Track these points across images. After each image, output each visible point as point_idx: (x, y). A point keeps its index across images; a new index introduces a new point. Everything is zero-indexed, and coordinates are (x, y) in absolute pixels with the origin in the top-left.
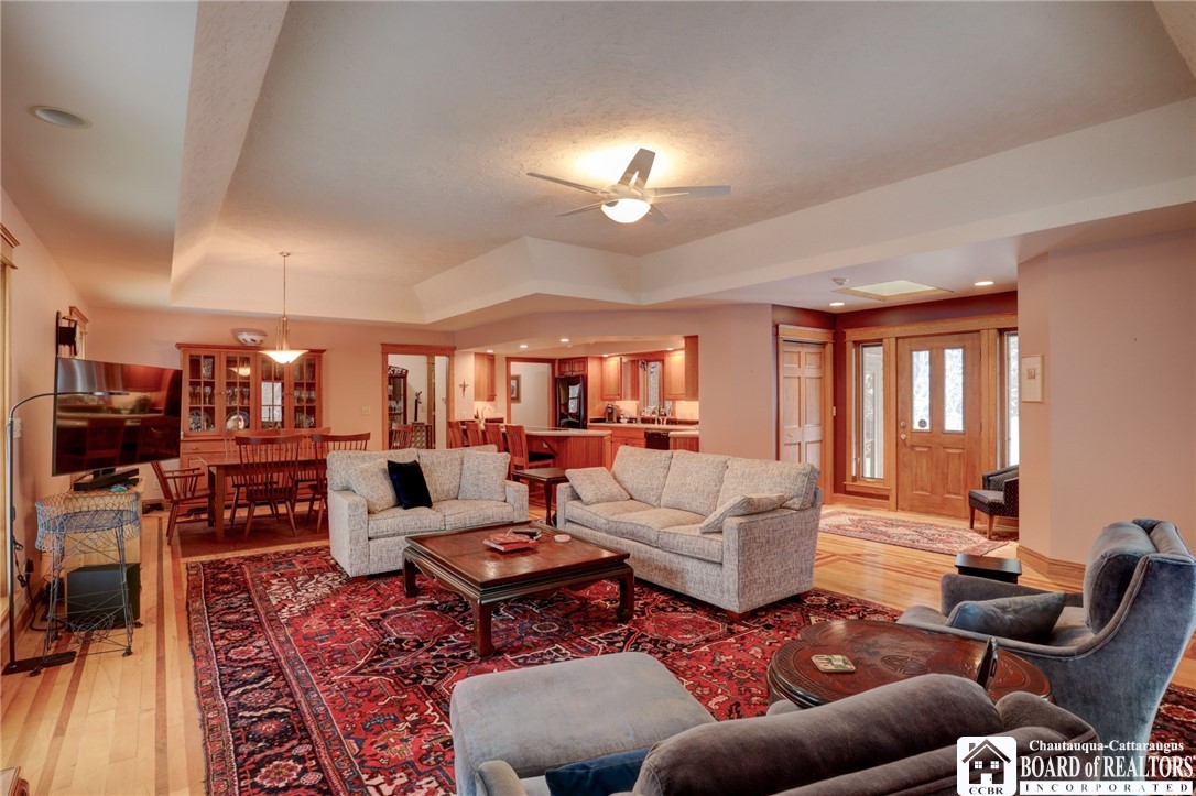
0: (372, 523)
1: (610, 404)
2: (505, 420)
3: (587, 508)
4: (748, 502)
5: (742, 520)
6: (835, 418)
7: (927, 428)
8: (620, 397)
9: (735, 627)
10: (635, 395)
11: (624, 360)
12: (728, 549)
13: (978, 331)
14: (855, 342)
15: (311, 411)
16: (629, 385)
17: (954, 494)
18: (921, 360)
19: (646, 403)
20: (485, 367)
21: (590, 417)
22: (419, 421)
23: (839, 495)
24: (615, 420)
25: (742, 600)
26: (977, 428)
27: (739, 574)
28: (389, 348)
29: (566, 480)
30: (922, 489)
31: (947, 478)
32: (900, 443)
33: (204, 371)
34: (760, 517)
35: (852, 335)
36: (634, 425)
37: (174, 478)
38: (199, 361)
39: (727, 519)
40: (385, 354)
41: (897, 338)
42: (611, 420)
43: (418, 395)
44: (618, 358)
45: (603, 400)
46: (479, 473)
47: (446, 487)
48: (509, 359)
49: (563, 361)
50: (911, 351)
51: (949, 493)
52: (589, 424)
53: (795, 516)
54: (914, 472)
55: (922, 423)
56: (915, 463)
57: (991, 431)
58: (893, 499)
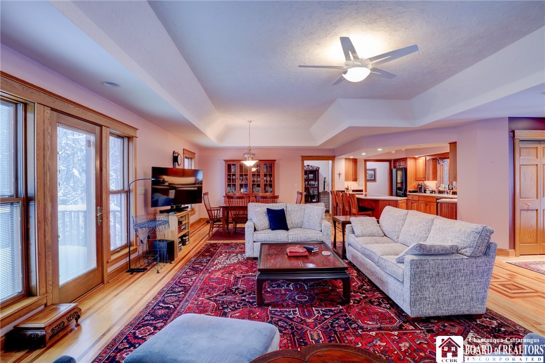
0: (255, 235)
1: (420, 183)
2: (364, 191)
3: (356, 239)
4: (421, 247)
5: (415, 258)
8: (425, 179)
9: (406, 325)
10: (435, 178)
11: (428, 158)
12: (406, 275)
15: (271, 186)
16: (431, 172)
19: (442, 182)
20: (351, 165)
21: (408, 190)
22: (325, 190)
24: (423, 191)
25: (412, 309)
27: (411, 292)
28: (305, 158)
29: (350, 223)
33: (233, 170)
34: (432, 258)
36: (433, 195)
37: (214, 210)
38: (231, 166)
39: (407, 256)
40: (303, 160)
42: (420, 191)
43: (325, 178)
44: (424, 158)
45: (416, 180)
46: (310, 216)
47: (296, 222)
48: (366, 161)
49: (396, 161)
52: (408, 193)
53: (466, 261)
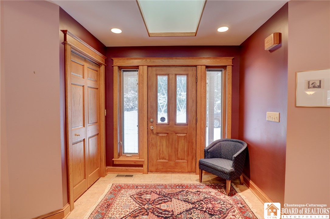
6: (106, 117)
7: (166, 121)
13: (196, 66)
14: (119, 67)
17: (182, 159)
18: (162, 81)
23: (109, 167)
26: (194, 122)
30: (163, 158)
31: (178, 151)
32: (150, 131)
35: (118, 62)
41: (148, 66)
50: (157, 75)
51: (178, 159)
54: (158, 148)
55: (163, 119)
56: (159, 143)
57: (202, 122)
58: (145, 167)
